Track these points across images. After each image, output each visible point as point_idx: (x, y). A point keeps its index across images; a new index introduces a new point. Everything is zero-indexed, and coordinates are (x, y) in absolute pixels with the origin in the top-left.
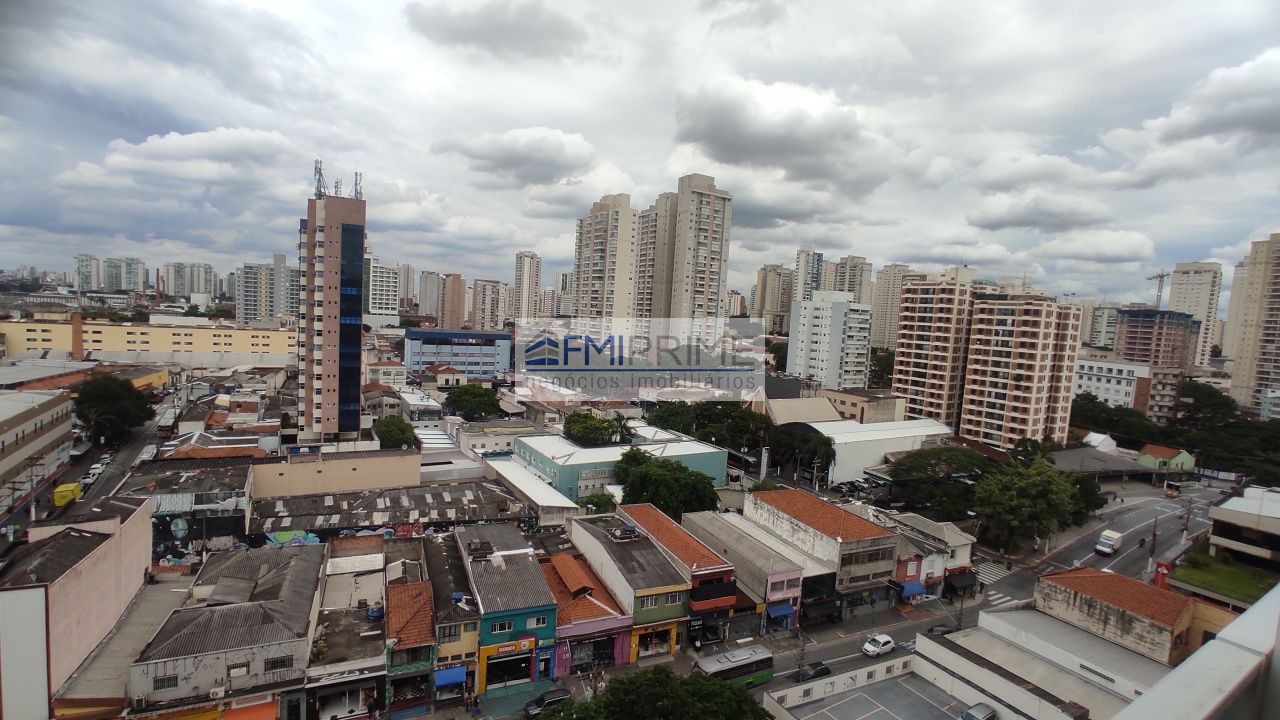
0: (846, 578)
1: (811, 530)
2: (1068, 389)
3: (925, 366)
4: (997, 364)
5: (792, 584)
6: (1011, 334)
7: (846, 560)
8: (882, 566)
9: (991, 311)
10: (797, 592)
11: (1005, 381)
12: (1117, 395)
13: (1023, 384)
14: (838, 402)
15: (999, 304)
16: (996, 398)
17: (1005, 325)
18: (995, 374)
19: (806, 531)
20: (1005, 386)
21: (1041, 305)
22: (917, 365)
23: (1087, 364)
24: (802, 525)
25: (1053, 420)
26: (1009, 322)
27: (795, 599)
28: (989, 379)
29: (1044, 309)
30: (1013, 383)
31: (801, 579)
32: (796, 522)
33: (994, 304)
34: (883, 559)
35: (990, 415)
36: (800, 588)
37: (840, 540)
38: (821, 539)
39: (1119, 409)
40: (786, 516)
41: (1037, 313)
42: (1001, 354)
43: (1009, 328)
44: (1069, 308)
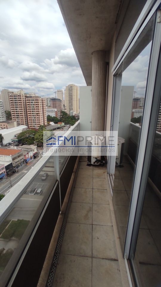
0: (14, 163)
2: (46, 115)
3: (19, 114)
4: (33, 111)
5: (3, 169)
6: (34, 105)
7: (13, 159)
8: (21, 158)
9: (29, 100)
10: (5, 170)
12: (53, 115)
13: (38, 115)
15: (31, 99)
16: (34, 118)
18: (33, 113)
20: (35, 116)
21: (38, 98)
22: (17, 114)
23: (48, 109)
25: (44, 121)
27: (4, 172)
28: (32, 115)
31: (5, 167)
34: (21, 156)
35: (34, 122)
36: (5, 169)
37: (11, 155)
38: (6, 157)
39: (54, 117)
41: (38, 100)
42: (33, 109)
43: (33, 103)
44: (43, 99)
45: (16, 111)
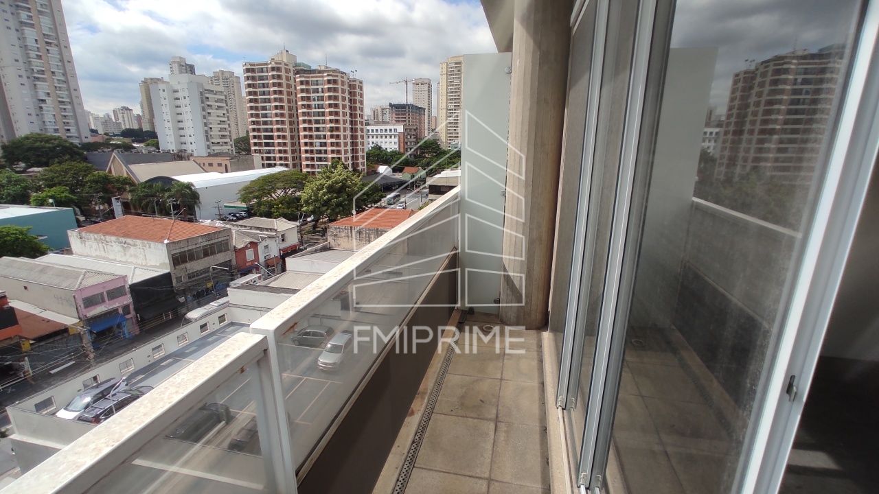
0: (183, 275)
1: (138, 242)
2: (362, 144)
3: (272, 130)
4: (317, 122)
6: (322, 99)
7: (177, 260)
8: (221, 257)
9: (307, 83)
10: (128, 299)
11: (324, 133)
12: (390, 145)
13: (335, 133)
14: (207, 165)
15: (312, 77)
16: (321, 146)
17: (318, 93)
18: (318, 129)
19: (135, 245)
20: (325, 137)
21: (337, 76)
22: (266, 130)
24: (129, 241)
25: (357, 158)
26: (320, 90)
27: (126, 308)
28: (314, 133)
29: (339, 79)
30: (329, 133)
31: (127, 287)
32: (123, 240)
33: (308, 77)
34: (220, 251)
35: (320, 159)
36: (129, 296)
37: (165, 242)
38: (150, 247)
39: (393, 152)
40: (113, 238)
41: (335, 82)
42: (318, 114)
43: (321, 94)
44: (355, 81)
45: (265, 123)
